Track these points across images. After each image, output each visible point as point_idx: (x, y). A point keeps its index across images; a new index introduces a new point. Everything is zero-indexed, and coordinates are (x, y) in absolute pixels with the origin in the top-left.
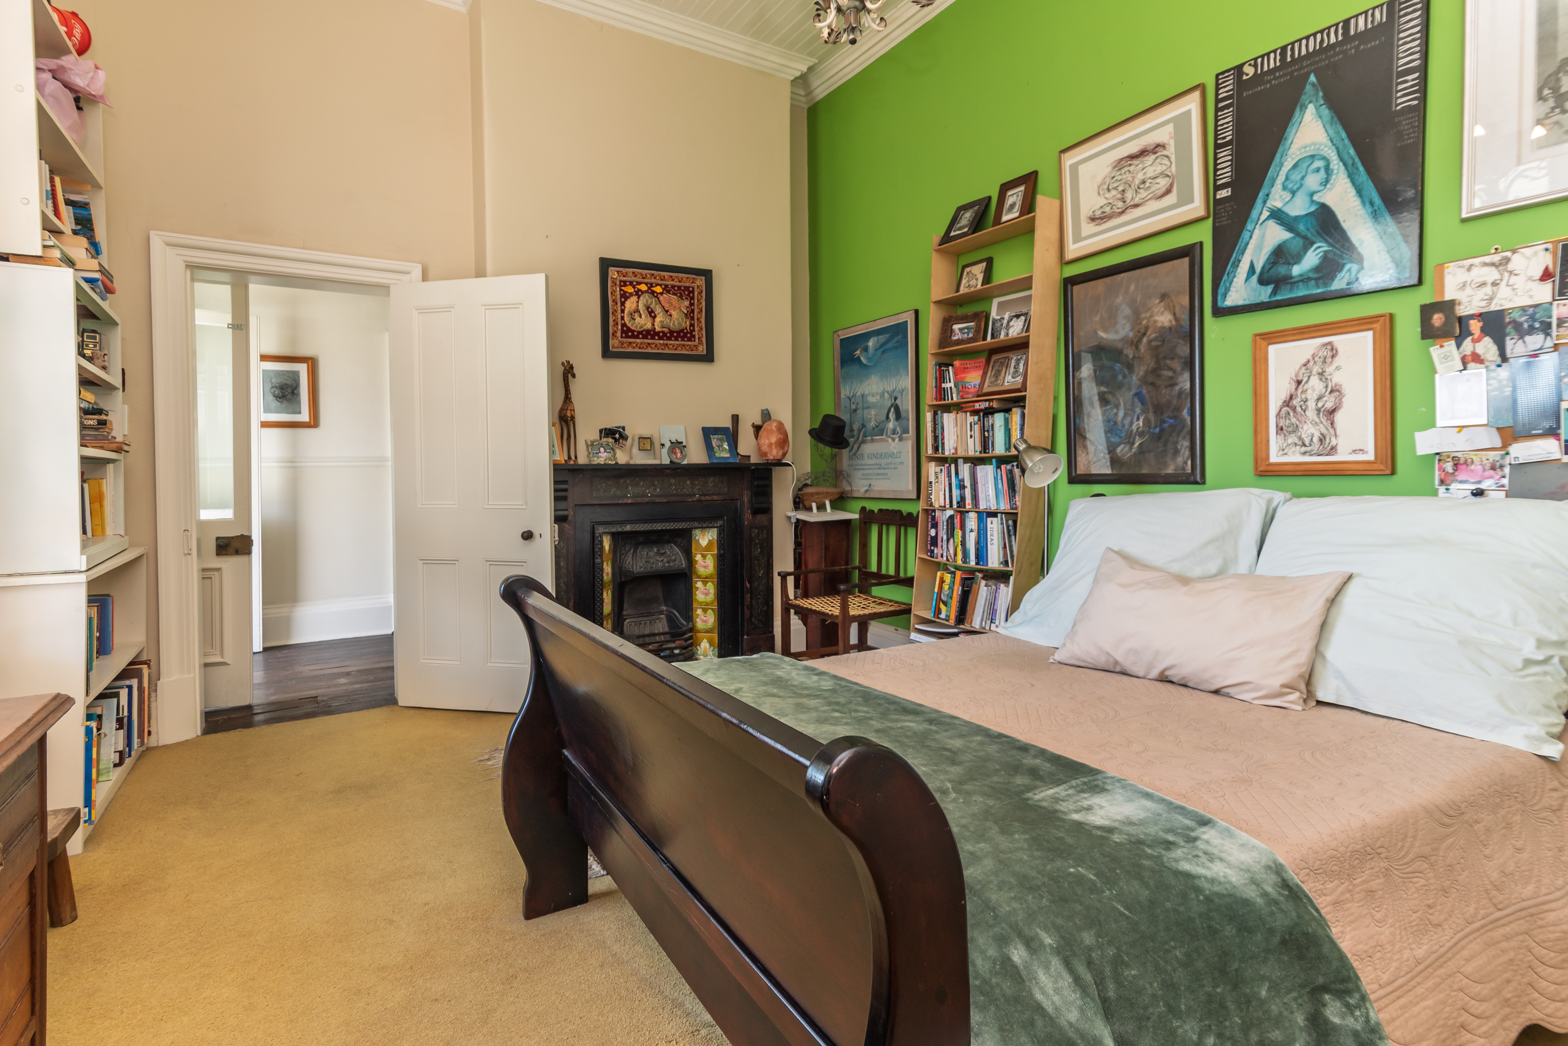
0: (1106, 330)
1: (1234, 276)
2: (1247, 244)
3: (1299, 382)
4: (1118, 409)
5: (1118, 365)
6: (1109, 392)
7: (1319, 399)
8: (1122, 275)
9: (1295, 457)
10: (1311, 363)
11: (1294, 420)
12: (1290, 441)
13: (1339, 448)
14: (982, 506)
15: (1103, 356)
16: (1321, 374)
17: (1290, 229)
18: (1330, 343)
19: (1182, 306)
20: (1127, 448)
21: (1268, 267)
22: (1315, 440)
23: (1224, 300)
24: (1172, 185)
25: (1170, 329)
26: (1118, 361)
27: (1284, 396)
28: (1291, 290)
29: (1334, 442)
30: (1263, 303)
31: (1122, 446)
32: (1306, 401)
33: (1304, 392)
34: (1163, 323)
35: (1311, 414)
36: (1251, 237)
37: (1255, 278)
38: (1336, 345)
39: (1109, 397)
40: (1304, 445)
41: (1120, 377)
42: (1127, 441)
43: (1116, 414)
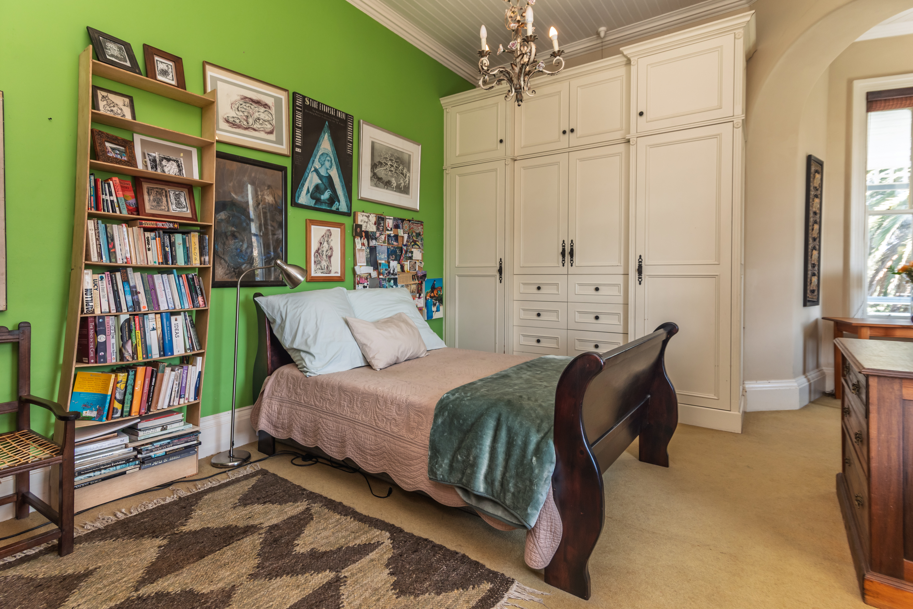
0: (236, 194)
1: (302, 191)
2: (307, 178)
3: (321, 243)
4: (243, 243)
5: (243, 216)
6: (238, 232)
7: (327, 251)
8: (248, 165)
9: (319, 274)
10: (325, 236)
11: (319, 259)
12: (318, 267)
13: (332, 271)
14: (163, 307)
15: (234, 209)
16: (327, 241)
17: (321, 180)
18: (329, 230)
19: (278, 196)
20: (248, 266)
21: (313, 192)
22: (325, 267)
23: (298, 200)
24: (273, 130)
25: (272, 205)
26: (243, 215)
27: (316, 248)
28: (321, 205)
29: (330, 269)
30: (311, 207)
31: (245, 265)
32: (323, 251)
33: (323, 247)
34: (269, 201)
35: (324, 256)
36: (308, 176)
37: (309, 195)
38: (332, 231)
39: (237, 234)
40: (322, 269)
41: (245, 224)
42: (248, 262)
43: (242, 246)
